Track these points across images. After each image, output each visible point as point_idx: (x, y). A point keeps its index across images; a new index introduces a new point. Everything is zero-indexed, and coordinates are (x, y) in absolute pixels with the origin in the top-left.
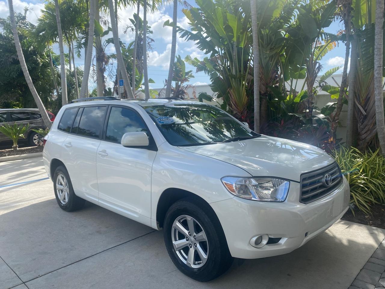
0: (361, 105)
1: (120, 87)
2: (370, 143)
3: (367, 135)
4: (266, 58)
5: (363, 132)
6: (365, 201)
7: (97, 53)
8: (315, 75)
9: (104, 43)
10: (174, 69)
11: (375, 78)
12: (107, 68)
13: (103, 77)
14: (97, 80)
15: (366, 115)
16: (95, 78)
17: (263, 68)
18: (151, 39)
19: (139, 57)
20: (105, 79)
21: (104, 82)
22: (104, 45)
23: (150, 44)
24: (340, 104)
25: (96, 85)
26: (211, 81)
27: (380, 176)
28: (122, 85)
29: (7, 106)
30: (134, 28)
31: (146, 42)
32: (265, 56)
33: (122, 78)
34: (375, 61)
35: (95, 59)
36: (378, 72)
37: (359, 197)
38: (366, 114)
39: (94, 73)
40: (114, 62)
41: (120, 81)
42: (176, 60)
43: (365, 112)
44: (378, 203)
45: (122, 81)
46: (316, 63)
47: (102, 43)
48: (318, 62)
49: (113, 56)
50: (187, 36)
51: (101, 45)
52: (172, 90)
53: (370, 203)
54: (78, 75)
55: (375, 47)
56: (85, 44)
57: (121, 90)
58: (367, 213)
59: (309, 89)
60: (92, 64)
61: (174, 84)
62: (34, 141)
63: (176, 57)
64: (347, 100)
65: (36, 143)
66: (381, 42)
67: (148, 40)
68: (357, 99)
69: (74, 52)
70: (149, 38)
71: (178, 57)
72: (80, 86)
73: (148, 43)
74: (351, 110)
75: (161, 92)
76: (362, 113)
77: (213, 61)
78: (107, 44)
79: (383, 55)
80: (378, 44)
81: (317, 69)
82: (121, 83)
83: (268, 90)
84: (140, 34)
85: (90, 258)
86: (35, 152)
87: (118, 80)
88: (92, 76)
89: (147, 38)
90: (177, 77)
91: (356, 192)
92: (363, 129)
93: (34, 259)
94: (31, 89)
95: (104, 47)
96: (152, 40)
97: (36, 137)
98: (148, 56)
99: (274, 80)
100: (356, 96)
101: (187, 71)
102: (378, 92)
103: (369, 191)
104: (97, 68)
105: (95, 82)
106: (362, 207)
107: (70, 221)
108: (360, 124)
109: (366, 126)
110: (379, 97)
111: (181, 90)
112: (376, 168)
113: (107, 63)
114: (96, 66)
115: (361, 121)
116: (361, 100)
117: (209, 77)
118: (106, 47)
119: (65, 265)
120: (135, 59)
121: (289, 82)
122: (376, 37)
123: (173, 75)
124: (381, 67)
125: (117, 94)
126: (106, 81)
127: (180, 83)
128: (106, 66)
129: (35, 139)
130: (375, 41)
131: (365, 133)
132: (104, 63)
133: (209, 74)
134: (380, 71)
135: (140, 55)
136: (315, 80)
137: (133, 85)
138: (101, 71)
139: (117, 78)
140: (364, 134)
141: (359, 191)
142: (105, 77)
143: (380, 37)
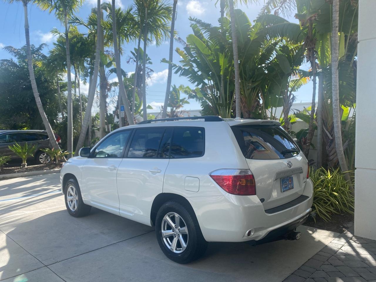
0: (328, 131)
1: (121, 112)
2: (337, 163)
3: (334, 156)
4: (248, 89)
5: (331, 154)
6: (326, 211)
7: (101, 81)
8: (290, 105)
9: (107, 73)
10: (169, 97)
11: (333, 109)
12: (109, 94)
13: (106, 102)
14: (100, 105)
15: (332, 140)
16: (99, 104)
17: (246, 97)
18: (150, 69)
19: (138, 86)
20: (107, 105)
21: (106, 107)
22: (107, 74)
23: (149, 73)
24: (311, 129)
25: (99, 110)
26: (202, 108)
27: (339, 190)
28: (123, 110)
29: (15, 127)
30: (135, 59)
31: (145, 72)
32: (248, 88)
33: (123, 104)
34: (333, 95)
35: (99, 87)
36: (336, 104)
37: (322, 208)
38: (332, 138)
39: (98, 99)
40: (116, 90)
41: (121, 107)
42: (171, 89)
43: (331, 137)
44: (337, 213)
45: (123, 107)
46: (290, 94)
47: (106, 73)
48: (292, 94)
49: (115, 84)
50: (181, 71)
51: (104, 74)
52: (167, 115)
53: (331, 213)
54: (82, 100)
55: (333, 84)
56: (91, 73)
57: (122, 114)
58: (326, 221)
59: (285, 117)
60: (96, 91)
61: (169, 109)
62: (40, 160)
63: (172, 86)
64: (317, 126)
65: (42, 162)
66: (337, 80)
67: (147, 70)
68: (325, 126)
69: (80, 79)
70: (149, 69)
71: (173, 86)
72: (84, 110)
73: (148, 73)
74: (320, 135)
75: (157, 116)
76: (329, 137)
77: (203, 91)
78: (110, 73)
79: (338, 91)
80: (334, 82)
81: (291, 99)
82: (122, 108)
83: (250, 116)
84: (140, 65)
85: (97, 251)
86: (41, 169)
87: (119, 105)
88: (96, 101)
89: (146, 68)
90: (171, 104)
91: (319, 204)
92: (331, 151)
93: (52, 251)
94: (41, 113)
95: (107, 76)
96: (152, 70)
97: (42, 156)
98: (147, 85)
99: (256, 108)
100: (324, 123)
101: (181, 98)
102: (336, 120)
103: (329, 203)
104: (100, 95)
105: (98, 107)
106: (323, 216)
107: (78, 225)
108: (328, 147)
109: (333, 149)
110: (337, 125)
111: (175, 115)
112: (336, 184)
113: (109, 90)
114: (100, 93)
115: (329, 144)
116: (328, 127)
117: (200, 104)
118: (109, 75)
119: (76, 255)
120: (135, 87)
121: (270, 109)
122: (333, 76)
123: (169, 102)
124: (337, 100)
125: (118, 118)
126: (108, 106)
127: (174, 109)
128: (108, 92)
129: (41, 158)
130: (332, 79)
131: (333, 154)
132: (107, 90)
133: (200, 102)
134: (337, 104)
135: (140, 83)
136: (290, 109)
137: (132, 110)
138: (104, 97)
139: (118, 103)
140: (331, 156)
141: (322, 203)
142: (107, 102)
143: (336, 76)
